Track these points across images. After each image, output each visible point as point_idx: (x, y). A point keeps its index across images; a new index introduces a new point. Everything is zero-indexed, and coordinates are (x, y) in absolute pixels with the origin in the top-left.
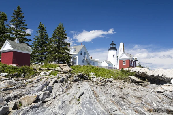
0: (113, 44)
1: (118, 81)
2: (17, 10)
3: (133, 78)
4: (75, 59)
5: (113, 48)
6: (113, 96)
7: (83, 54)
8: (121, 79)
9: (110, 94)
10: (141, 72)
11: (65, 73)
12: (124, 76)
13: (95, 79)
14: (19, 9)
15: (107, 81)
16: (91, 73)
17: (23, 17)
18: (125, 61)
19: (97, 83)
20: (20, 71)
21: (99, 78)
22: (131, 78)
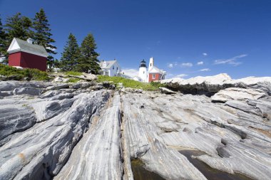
0: (143, 61)
1: (148, 92)
2: (39, 13)
3: (164, 89)
4: (107, 73)
5: (144, 66)
6: (142, 107)
7: (115, 68)
8: (151, 90)
9: (138, 104)
10: (174, 82)
11: (88, 80)
12: (154, 88)
13: (123, 90)
14: (41, 11)
15: (136, 92)
16: (120, 84)
17: (47, 21)
18: (154, 74)
19: (125, 93)
20: (23, 74)
21: (128, 89)
22: (161, 90)
